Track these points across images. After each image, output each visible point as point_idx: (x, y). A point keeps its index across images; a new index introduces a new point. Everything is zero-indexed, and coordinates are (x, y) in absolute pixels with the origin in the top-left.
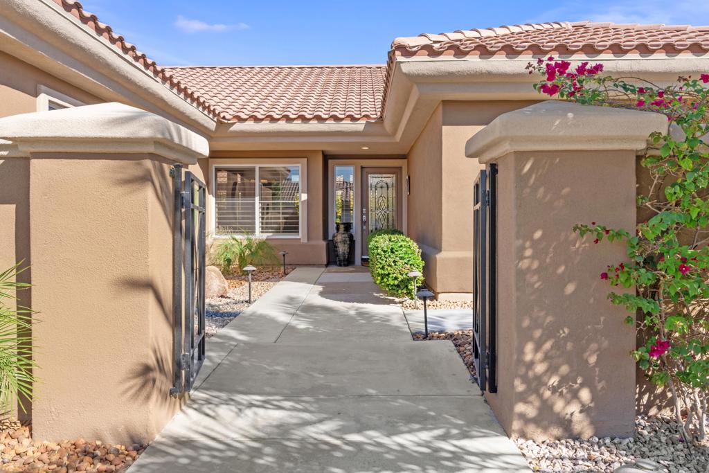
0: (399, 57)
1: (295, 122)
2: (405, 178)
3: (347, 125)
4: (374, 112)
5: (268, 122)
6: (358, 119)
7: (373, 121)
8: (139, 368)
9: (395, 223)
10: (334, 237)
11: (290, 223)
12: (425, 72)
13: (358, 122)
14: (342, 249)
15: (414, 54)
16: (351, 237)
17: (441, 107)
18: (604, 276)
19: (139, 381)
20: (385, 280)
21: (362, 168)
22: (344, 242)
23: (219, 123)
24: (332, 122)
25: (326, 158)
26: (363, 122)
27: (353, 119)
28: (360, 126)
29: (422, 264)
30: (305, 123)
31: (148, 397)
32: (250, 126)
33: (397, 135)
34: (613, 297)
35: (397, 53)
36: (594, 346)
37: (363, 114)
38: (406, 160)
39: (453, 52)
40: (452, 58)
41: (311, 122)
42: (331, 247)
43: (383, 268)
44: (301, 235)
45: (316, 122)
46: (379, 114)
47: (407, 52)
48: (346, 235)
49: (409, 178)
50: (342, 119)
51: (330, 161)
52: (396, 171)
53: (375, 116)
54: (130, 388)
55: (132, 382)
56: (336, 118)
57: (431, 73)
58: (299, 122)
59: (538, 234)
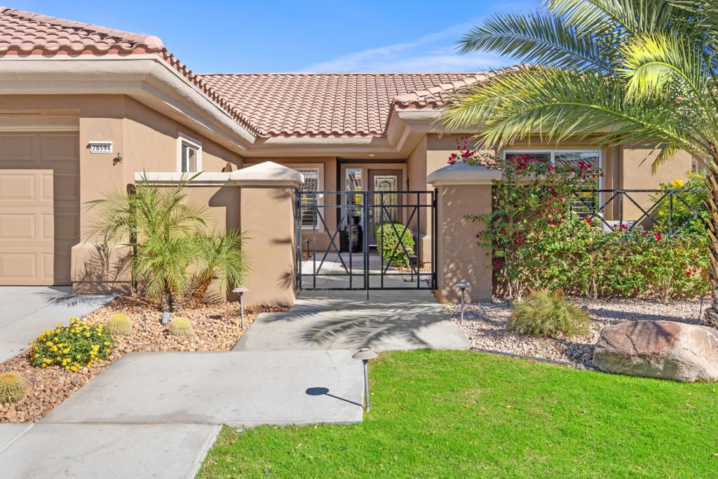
0: (397, 109)
1: (317, 136)
2: (405, 179)
3: (358, 139)
4: (379, 128)
5: (295, 137)
6: (367, 135)
7: (378, 136)
8: (284, 275)
9: (397, 217)
10: (346, 228)
11: (308, 217)
12: (414, 118)
13: (367, 137)
14: (353, 238)
15: (407, 106)
16: (360, 228)
17: (426, 138)
18: (478, 236)
19: (284, 280)
20: (388, 253)
21: (369, 170)
22: (354, 232)
23: (258, 138)
24: (346, 137)
25: (340, 162)
26: (371, 137)
27: (362, 134)
28: (368, 139)
29: (413, 243)
30: (325, 137)
31: (288, 286)
32: (281, 139)
33: (398, 146)
34: (479, 244)
35: (396, 106)
36: (470, 266)
37: (371, 130)
38: (405, 164)
39: (431, 106)
40: (431, 109)
41: (330, 137)
42: (344, 237)
43: (387, 246)
44: (319, 227)
45: (333, 136)
46: (383, 130)
47: (402, 105)
48: (356, 227)
49: (408, 179)
50: (354, 135)
51: (342, 165)
52: (398, 173)
53: (379, 132)
54: (280, 283)
55: (281, 281)
56: (349, 134)
57: (418, 118)
58: (320, 136)
59: (449, 220)
